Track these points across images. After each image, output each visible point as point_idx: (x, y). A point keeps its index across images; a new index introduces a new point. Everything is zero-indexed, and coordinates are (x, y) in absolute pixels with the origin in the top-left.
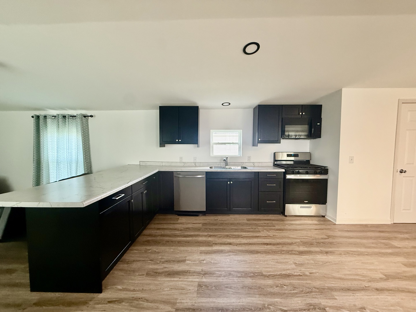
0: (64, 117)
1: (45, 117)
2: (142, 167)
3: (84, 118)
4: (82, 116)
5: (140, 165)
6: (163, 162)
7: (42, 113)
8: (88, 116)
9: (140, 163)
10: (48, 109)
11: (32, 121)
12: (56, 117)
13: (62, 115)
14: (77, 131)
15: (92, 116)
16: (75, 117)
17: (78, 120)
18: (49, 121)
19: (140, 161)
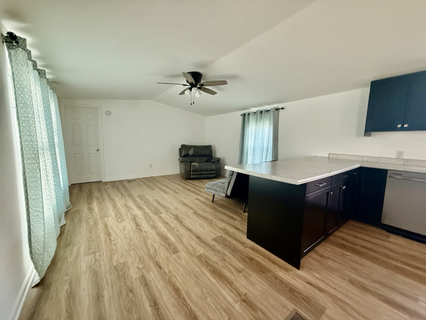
0: (261, 112)
1: (249, 114)
2: (332, 160)
3: (276, 111)
4: (275, 109)
5: (329, 158)
6: (365, 156)
7: (246, 111)
8: (279, 109)
9: (329, 156)
10: (250, 108)
11: (241, 117)
12: (256, 113)
13: (260, 111)
14: (270, 124)
15: (283, 108)
16: (269, 112)
17: (271, 113)
18: (251, 116)
19: (329, 154)
